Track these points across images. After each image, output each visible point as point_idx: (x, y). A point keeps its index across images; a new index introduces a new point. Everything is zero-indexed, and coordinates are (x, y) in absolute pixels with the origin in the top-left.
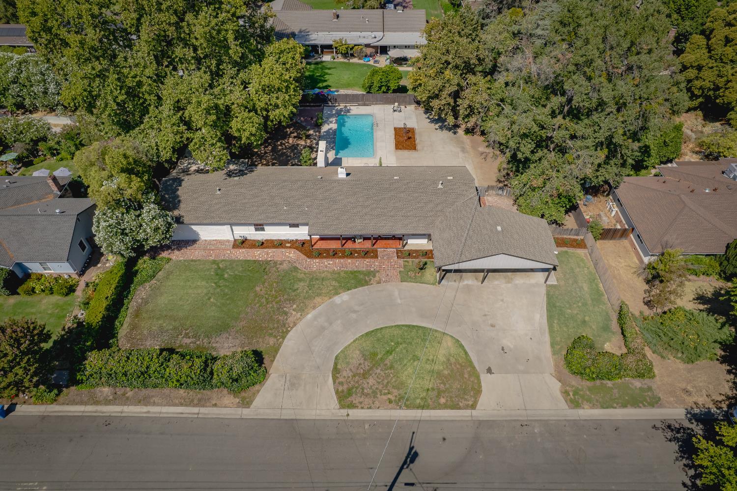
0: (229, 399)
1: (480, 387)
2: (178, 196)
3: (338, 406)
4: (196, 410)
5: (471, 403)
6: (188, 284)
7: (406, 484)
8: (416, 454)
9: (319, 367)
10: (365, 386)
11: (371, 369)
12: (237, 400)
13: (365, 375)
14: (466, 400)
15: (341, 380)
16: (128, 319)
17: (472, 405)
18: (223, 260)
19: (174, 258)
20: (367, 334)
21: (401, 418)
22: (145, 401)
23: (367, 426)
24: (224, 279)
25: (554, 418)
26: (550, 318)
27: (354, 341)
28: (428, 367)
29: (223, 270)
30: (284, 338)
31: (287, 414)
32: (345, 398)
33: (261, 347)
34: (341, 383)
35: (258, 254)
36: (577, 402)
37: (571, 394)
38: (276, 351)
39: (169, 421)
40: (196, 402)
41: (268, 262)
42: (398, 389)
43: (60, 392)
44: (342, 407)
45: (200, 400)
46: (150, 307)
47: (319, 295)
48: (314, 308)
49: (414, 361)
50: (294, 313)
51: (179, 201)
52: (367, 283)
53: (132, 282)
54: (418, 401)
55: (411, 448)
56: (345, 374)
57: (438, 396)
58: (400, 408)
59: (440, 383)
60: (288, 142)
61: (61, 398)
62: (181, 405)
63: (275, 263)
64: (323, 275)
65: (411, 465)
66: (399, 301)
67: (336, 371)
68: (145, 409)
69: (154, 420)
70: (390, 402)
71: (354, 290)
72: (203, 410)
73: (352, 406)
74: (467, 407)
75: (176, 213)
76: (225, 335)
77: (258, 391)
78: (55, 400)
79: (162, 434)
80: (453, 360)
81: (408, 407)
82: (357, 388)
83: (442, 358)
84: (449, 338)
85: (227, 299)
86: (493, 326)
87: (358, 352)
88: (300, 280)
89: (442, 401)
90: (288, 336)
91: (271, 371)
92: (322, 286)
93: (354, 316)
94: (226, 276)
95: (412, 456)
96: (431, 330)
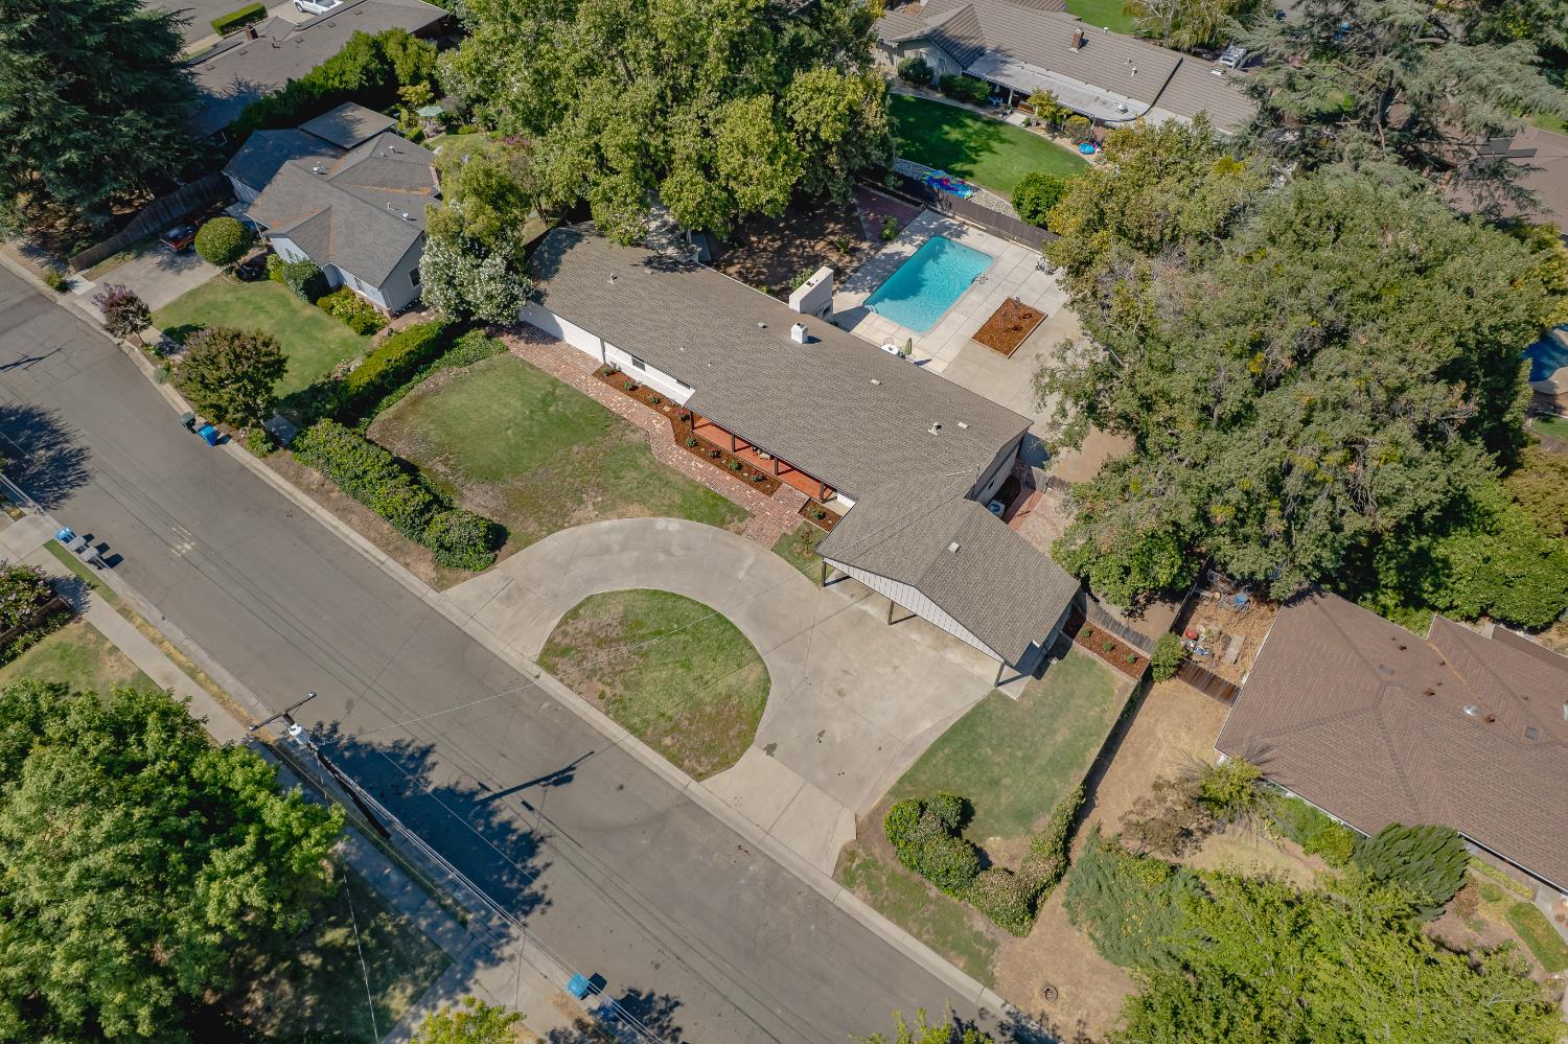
0: (426, 568)
1: (737, 759)
2: (558, 262)
3: (536, 659)
4: (383, 557)
5: (701, 770)
6: (502, 394)
7: (524, 803)
8: (569, 779)
9: (556, 596)
10: (590, 656)
11: (618, 640)
12: (434, 575)
13: (601, 643)
14: (699, 762)
15: (570, 629)
16: (401, 403)
17: (701, 774)
18: (567, 386)
19: (513, 349)
20: (655, 592)
21: (595, 726)
22: (342, 512)
23: (546, 705)
24: (546, 412)
25: (795, 872)
26: (944, 740)
27: (630, 591)
28: (692, 687)
29: (556, 399)
30: (550, 532)
31: (471, 628)
32: (553, 655)
33: (513, 528)
34: (565, 634)
35: (617, 401)
36: (853, 879)
37: (857, 861)
38: (528, 543)
39: (348, 551)
40: (390, 548)
41: (619, 418)
42: (627, 687)
43: (275, 449)
44: (540, 663)
45: (397, 548)
46: (436, 400)
47: (643, 501)
48: (623, 516)
49: (682, 666)
50: (590, 507)
51: (557, 271)
52: (721, 523)
53: (439, 355)
54: (636, 720)
55: (571, 768)
56: (580, 624)
57: (667, 733)
58: (607, 713)
59: (686, 718)
60: (813, 248)
61: (272, 457)
62: (374, 541)
63: (629, 425)
64: (672, 478)
65: (551, 787)
66: (741, 575)
67: (574, 614)
68: (336, 522)
69: (335, 540)
70: (602, 696)
71: (695, 523)
72: (391, 563)
73: (552, 670)
74: (691, 772)
75: (543, 285)
76: (486, 487)
77: (465, 579)
78: (264, 456)
79: (330, 561)
80: (734, 701)
81: (616, 719)
82: (578, 652)
83: (721, 687)
84: (760, 668)
85: (527, 442)
86: (841, 693)
87: (621, 608)
88: (637, 468)
89: (668, 741)
90: (557, 534)
91: (500, 565)
92: (656, 492)
93: (662, 557)
94: (552, 409)
95: (562, 778)
96: (747, 641)
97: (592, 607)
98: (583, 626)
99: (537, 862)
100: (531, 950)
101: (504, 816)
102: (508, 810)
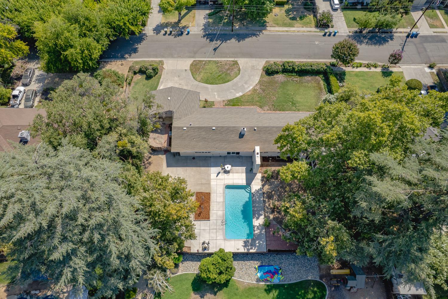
1: (190, 66)
6: (306, 100)
11: (227, 71)
12: (271, 62)
13: (228, 69)
16: (323, 86)
20: (228, 81)
24: (291, 102)
25: (169, 58)
27: (233, 79)
28: (207, 71)
29: (293, 106)
30: (260, 80)
31: (254, 59)
32: (236, 63)
34: (237, 67)
37: (161, 64)
38: (261, 76)
44: (236, 61)
50: (258, 88)
52: (229, 101)
63: (271, 110)
64: (248, 104)
66: (216, 93)
67: (239, 70)
71: (234, 98)
73: (233, 61)
74: (196, 61)
76: (282, 81)
77: (264, 65)
80: (198, 73)
81: (215, 61)
83: (202, 73)
84: (198, 80)
88: (258, 101)
89: (204, 62)
90: (258, 81)
91: (262, 70)
92: (248, 98)
93: (234, 88)
95: (215, 49)
96: (204, 83)
97: (238, 73)
98: (236, 70)
99: (208, 40)
100: (200, 33)
101: (218, 41)
102: (219, 42)
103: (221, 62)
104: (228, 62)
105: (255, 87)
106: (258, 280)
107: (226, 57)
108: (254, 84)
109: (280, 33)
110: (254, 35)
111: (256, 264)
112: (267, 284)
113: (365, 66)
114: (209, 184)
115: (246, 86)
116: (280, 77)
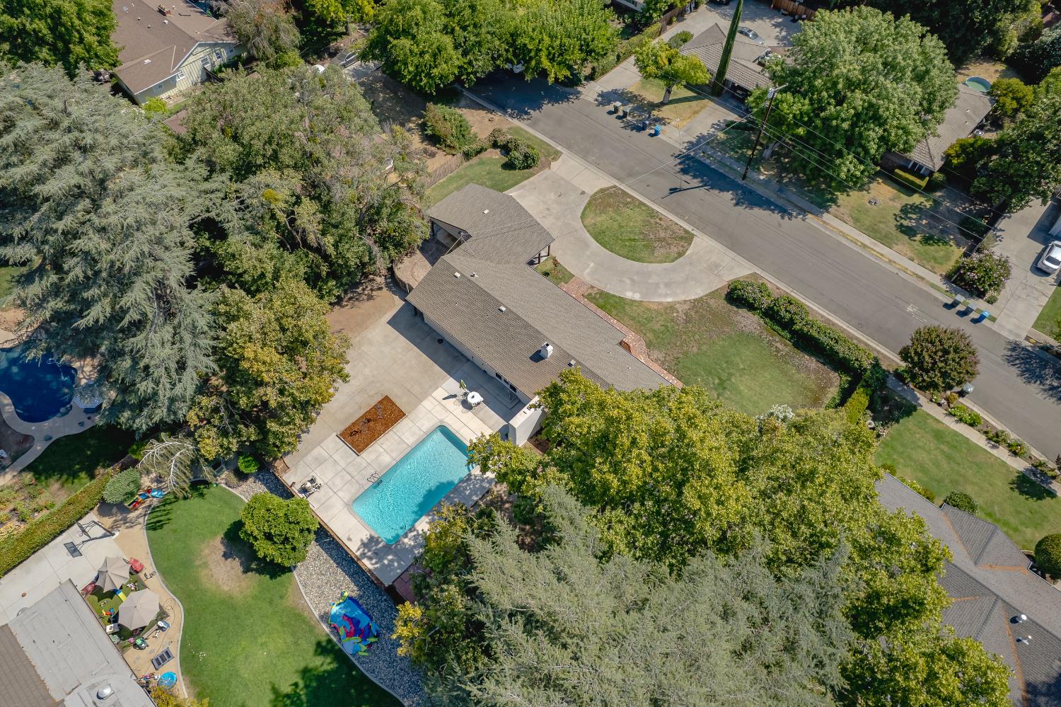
1: (598, 191)
5: (614, 189)
9: (690, 264)
10: (668, 235)
11: (655, 241)
13: (664, 240)
14: (615, 192)
20: (638, 260)
23: (686, 218)
25: (577, 156)
30: (701, 298)
32: (688, 238)
33: (723, 303)
36: (555, 152)
44: (693, 236)
47: (649, 310)
50: (680, 310)
52: (602, 293)
54: (643, 208)
56: (676, 250)
57: (630, 203)
58: (658, 212)
59: (621, 207)
63: (662, 364)
64: (631, 323)
66: (592, 265)
67: (680, 255)
68: (831, 318)
71: (617, 295)
73: (686, 231)
76: (747, 329)
77: (743, 277)
80: (598, 212)
81: (653, 210)
83: (604, 217)
84: (585, 222)
88: (654, 331)
90: (697, 297)
91: (726, 283)
93: (635, 278)
95: (673, 190)
96: (591, 234)
97: (672, 257)
99: (679, 167)
100: (678, 146)
102: (695, 183)
103: (660, 219)
104: (675, 228)
105: (678, 302)
106: (325, 617)
107: (682, 217)
108: (683, 298)
109: (844, 241)
110: (783, 211)
111: (351, 590)
112: (332, 637)
113: (986, 433)
114: (420, 400)
115: (662, 290)
116: (750, 321)
